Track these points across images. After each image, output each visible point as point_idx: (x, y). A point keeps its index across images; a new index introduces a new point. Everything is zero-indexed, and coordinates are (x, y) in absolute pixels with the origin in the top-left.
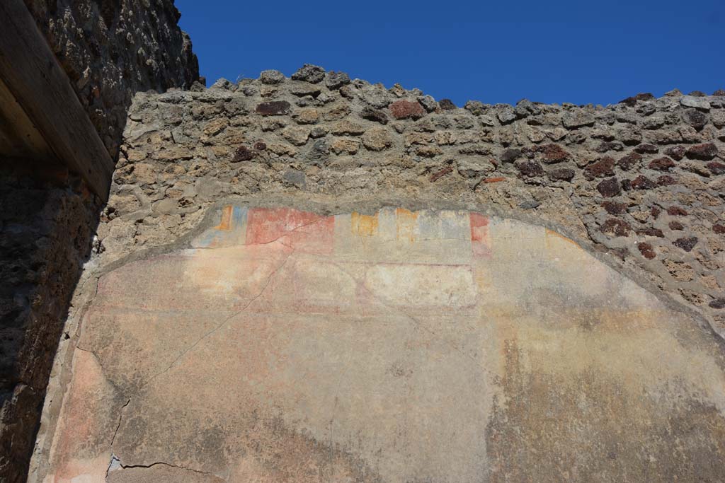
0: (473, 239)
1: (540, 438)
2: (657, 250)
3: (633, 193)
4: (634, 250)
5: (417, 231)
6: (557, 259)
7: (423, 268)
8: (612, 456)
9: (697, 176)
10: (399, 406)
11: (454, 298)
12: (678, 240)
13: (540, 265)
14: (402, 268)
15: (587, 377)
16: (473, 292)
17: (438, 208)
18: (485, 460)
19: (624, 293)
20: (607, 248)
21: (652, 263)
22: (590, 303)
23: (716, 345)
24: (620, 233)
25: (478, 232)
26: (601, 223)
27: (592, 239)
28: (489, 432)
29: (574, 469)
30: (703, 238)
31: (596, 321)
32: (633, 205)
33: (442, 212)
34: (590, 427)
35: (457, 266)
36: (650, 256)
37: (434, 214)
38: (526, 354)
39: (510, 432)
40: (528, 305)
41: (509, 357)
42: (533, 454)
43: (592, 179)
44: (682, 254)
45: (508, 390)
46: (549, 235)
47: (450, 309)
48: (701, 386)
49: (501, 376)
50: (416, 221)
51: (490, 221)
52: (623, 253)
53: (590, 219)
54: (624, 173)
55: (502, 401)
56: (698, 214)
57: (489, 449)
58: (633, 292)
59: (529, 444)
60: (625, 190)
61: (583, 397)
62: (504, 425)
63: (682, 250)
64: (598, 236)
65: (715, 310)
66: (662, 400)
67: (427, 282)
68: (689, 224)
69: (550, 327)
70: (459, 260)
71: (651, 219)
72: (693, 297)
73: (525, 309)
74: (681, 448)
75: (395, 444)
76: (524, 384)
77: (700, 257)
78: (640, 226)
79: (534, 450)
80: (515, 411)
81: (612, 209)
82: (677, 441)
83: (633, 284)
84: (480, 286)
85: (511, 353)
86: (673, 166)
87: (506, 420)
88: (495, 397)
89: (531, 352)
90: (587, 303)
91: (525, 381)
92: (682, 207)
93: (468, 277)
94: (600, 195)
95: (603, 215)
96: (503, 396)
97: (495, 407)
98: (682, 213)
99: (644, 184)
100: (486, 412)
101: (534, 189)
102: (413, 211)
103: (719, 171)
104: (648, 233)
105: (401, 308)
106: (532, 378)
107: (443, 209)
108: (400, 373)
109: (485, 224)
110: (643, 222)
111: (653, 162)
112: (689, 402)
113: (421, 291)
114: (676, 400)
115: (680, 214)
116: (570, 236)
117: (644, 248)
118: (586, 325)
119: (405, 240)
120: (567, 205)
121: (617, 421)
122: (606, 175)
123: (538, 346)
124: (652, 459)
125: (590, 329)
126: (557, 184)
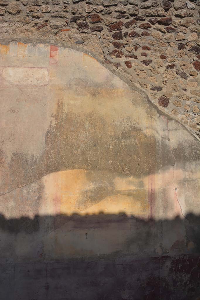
0: (51, 57)
1: (67, 138)
2: (133, 65)
3: (128, 38)
4: (123, 64)
5: (26, 53)
6: (86, 66)
7: (27, 69)
8: (95, 146)
9: (160, 33)
10: (12, 124)
11: (39, 82)
12: (143, 61)
13: (78, 69)
14: (18, 69)
15: (91, 115)
16: (47, 79)
17: (37, 42)
18: (44, 145)
19: (113, 82)
20: (111, 63)
21: (129, 70)
22: (97, 86)
23: (148, 105)
24: (118, 56)
25: (53, 53)
26: (110, 52)
27: (105, 58)
28: (47, 135)
29: (79, 150)
30: (155, 61)
31: (99, 93)
32: (127, 44)
33: (38, 44)
34: (88, 134)
35: (42, 68)
36: (130, 67)
37: (35, 45)
38: (66, 105)
39: (55, 135)
40: (70, 85)
41: (59, 106)
42: (63, 143)
43: (111, 31)
44: (144, 67)
45: (57, 119)
46: (85, 56)
47: (37, 86)
48: (137, 121)
49: (55, 114)
50: (26, 48)
51: (59, 49)
52: (117, 65)
53: (105, 50)
54: (127, 29)
55: (54, 123)
56: (155, 50)
57: (46, 141)
58: (118, 82)
59: (62, 140)
60: (125, 37)
61: (87, 123)
62: (53, 132)
63: (144, 65)
64: (108, 57)
65: (152, 91)
66: (120, 125)
67: (28, 75)
68: (150, 54)
69: (79, 95)
70: (43, 66)
71: (134, 51)
72: (144, 85)
73: (69, 87)
74: (123, 143)
75: (9, 138)
76: (64, 117)
77: (152, 68)
78: (128, 53)
79: (64, 142)
80: (59, 127)
81: (116, 45)
82: (123, 141)
83: (118, 78)
84: (51, 77)
85: (60, 105)
86: (150, 27)
87: (54, 131)
88: (51, 122)
89: (68, 105)
90: (96, 85)
91: (64, 116)
92: (149, 46)
93: (46, 73)
94: (113, 39)
95: (112, 48)
96: (54, 121)
97: (50, 125)
98: (148, 49)
99: (134, 35)
100: (46, 127)
101: (84, 35)
102: (25, 44)
103: (170, 31)
104: (131, 57)
105: (16, 85)
106: (67, 115)
107: (39, 43)
108: (14, 112)
109: (57, 50)
110: (129, 52)
111: (141, 25)
112: (131, 127)
113: (25, 79)
114: (126, 126)
115: (147, 49)
116: (94, 56)
117: (128, 64)
118: (94, 95)
119: (21, 56)
120: (96, 43)
121: (100, 132)
122: (118, 30)
123: (72, 102)
124: (111, 147)
125: (95, 96)
126: (94, 33)
